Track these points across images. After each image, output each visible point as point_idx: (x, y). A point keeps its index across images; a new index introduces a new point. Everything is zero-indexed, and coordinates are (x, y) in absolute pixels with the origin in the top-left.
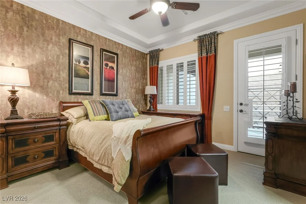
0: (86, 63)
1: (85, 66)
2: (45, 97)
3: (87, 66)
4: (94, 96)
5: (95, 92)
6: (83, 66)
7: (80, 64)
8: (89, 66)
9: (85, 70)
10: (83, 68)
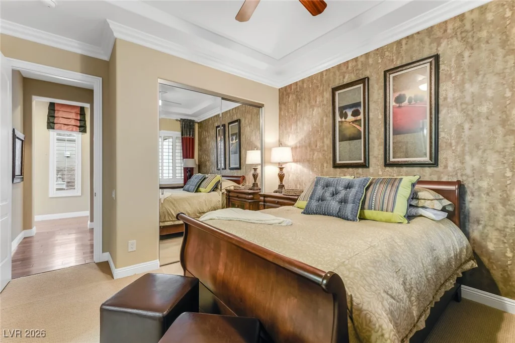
0: (356, 113)
1: (354, 120)
2: (311, 173)
3: (358, 118)
4: (371, 169)
5: (373, 161)
6: (352, 120)
7: (347, 120)
8: (361, 117)
9: (354, 125)
10: (351, 123)
